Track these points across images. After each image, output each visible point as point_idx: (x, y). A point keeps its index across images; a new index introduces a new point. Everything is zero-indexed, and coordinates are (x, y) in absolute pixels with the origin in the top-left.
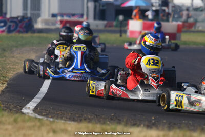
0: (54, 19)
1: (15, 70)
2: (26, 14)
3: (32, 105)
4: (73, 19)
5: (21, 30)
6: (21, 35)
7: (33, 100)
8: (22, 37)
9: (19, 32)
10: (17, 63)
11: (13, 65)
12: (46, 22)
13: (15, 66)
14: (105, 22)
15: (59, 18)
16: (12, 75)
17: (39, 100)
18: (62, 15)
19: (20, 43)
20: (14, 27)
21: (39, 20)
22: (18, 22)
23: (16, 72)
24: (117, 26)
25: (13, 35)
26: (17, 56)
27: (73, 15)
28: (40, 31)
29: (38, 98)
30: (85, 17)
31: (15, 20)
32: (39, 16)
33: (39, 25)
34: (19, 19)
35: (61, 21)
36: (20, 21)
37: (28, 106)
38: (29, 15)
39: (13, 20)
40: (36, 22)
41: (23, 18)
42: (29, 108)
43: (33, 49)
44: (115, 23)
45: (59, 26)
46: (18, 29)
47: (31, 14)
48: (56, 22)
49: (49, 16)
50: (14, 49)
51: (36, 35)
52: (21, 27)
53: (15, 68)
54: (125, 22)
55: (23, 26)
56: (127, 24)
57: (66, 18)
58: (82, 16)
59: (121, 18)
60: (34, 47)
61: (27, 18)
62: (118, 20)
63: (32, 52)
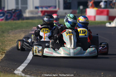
0: (37, 10)
1: (11, 45)
2: (18, 7)
3: (21, 68)
4: (49, 9)
5: (15, 18)
6: (15, 22)
7: (22, 65)
8: (15, 23)
9: (13, 20)
10: (12, 40)
11: (9, 42)
12: (32, 12)
13: (11, 42)
14: (71, 11)
15: (40, 9)
16: (9, 48)
17: (26, 65)
18: (42, 7)
19: (14, 27)
20: (10, 16)
21: (27, 11)
22: (12, 13)
23: (11, 47)
24: (79, 13)
25: (10, 21)
26: (12, 35)
27: (49, 7)
28: (28, 18)
29: (26, 63)
30: (57, 8)
31: (10, 12)
32: (26, 8)
33: (27, 14)
34: (13, 11)
35: (42, 11)
36: (14, 12)
37: (19, 68)
38: (20, 8)
40: (25, 13)
41: (16, 10)
42: (19, 70)
43: (23, 31)
44: (78, 11)
45: (40, 14)
46: (13, 17)
47: (22, 7)
48: (38, 12)
49: (33, 8)
50: (10, 31)
51: (25, 21)
52: (14, 16)
53: (11, 44)
54: (84, 10)
55: (16, 15)
56: (85, 12)
57: (44, 9)
58: (55, 7)
59: (81, 7)
60: (24, 29)
61: (18, 10)
62: (80, 9)
63: (22, 33)
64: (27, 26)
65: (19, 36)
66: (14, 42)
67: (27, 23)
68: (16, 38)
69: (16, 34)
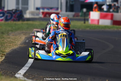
0: (38, 11)
1: (11, 47)
2: (18, 8)
4: (51, 11)
5: (15, 19)
6: (15, 22)
7: (23, 68)
8: (15, 24)
9: (14, 20)
10: (12, 42)
11: (9, 44)
12: (32, 13)
13: (11, 44)
14: (73, 13)
15: (41, 11)
17: (28, 68)
18: (43, 8)
19: (14, 28)
20: (10, 17)
21: (28, 12)
23: (11, 49)
25: (9, 22)
26: (12, 37)
27: (51, 8)
28: (28, 20)
30: (59, 10)
31: (11, 12)
32: (27, 9)
33: (27, 15)
34: (14, 11)
35: (43, 13)
36: (14, 13)
38: (20, 8)
39: (9, 12)
40: (25, 13)
41: (16, 10)
42: (20, 74)
43: (23, 32)
44: (80, 14)
45: (41, 16)
46: (13, 18)
47: (22, 8)
49: (34, 9)
50: (10, 32)
51: (25, 22)
53: (11, 46)
54: (87, 13)
55: (17, 16)
57: (46, 11)
58: (57, 9)
59: (85, 10)
60: (24, 31)
61: (19, 11)
62: (83, 12)
63: (22, 34)
64: (28, 28)
65: (19, 38)
66: (14, 43)
67: (27, 24)
68: (16, 40)
69: (16, 35)
